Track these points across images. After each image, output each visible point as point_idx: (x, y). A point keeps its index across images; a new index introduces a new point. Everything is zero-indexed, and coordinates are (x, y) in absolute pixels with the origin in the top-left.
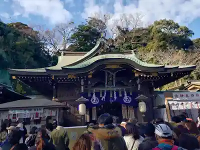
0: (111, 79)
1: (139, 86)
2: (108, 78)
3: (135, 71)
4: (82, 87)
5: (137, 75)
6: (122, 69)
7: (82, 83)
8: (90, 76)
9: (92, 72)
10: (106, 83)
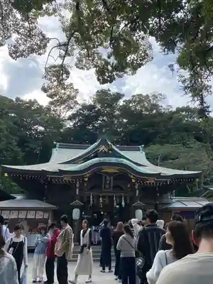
0: (108, 182)
1: (137, 191)
2: (105, 181)
3: (132, 177)
4: (78, 190)
5: (133, 181)
6: (119, 173)
7: (78, 185)
8: (86, 179)
9: (88, 175)
10: (103, 186)
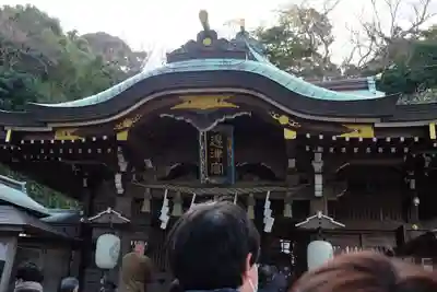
2: (210, 150)
3: (284, 120)
4: (118, 178)
5: (290, 135)
6: (237, 111)
8: (123, 137)
